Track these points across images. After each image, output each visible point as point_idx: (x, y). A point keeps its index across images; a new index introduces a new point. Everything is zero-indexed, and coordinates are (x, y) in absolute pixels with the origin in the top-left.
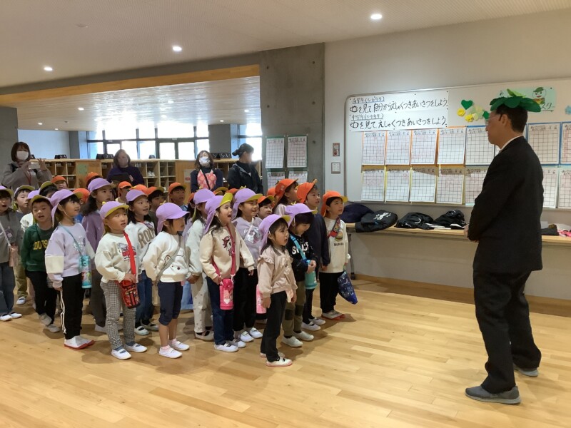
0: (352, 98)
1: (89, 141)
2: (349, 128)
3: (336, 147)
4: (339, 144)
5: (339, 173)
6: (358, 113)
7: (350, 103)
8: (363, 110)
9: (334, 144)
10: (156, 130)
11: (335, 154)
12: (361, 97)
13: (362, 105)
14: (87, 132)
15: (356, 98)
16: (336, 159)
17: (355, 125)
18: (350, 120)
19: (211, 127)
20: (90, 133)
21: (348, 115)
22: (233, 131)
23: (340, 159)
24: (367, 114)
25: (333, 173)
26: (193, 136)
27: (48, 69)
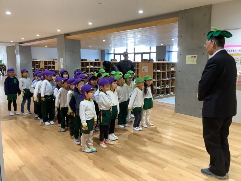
1: (108, 54)
10: (134, 49)
14: (108, 50)
19: (157, 48)
20: (109, 51)
22: (167, 49)
26: (149, 52)
27: (90, 24)
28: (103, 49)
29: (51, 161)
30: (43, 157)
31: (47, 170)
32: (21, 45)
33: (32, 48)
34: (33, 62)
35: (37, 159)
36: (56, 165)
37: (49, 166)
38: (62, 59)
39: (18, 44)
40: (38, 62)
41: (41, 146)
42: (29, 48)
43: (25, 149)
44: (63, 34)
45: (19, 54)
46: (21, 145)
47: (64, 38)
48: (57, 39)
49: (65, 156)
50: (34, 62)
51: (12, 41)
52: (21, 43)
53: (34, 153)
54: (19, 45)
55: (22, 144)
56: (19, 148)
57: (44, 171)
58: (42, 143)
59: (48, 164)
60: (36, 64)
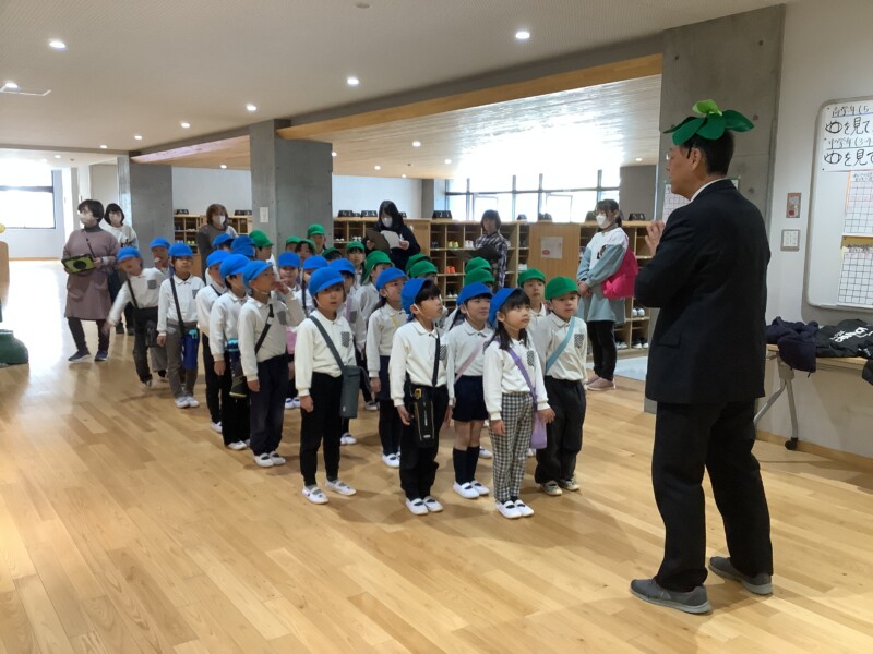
0: (832, 107)
1: (448, 194)
2: (821, 162)
3: (794, 201)
4: (799, 195)
5: (796, 249)
6: (841, 135)
7: (828, 116)
8: (851, 128)
9: (791, 195)
11: (791, 213)
12: (849, 105)
13: (850, 120)
14: (447, 182)
15: (839, 106)
16: (793, 223)
17: (835, 158)
18: (824, 148)
19: (624, 171)
20: (450, 183)
21: (821, 139)
23: (799, 223)
24: (860, 136)
25: (784, 249)
27: (353, 81)
28: (427, 175)
29: (133, 568)
30: (107, 553)
31: (105, 598)
32: (137, 158)
33: (176, 172)
34: (176, 219)
35: (84, 556)
36: (143, 583)
37: (116, 585)
38: (267, 209)
39: (126, 157)
40: (194, 219)
41: (116, 513)
42: (164, 169)
43: (58, 520)
44: (268, 121)
45: (128, 190)
46: (50, 505)
47: (273, 133)
48: (252, 140)
49: (187, 551)
50: (181, 219)
51: (104, 147)
52: (138, 153)
53: (83, 536)
54: (131, 162)
55: (53, 503)
56: (41, 516)
57: (93, 600)
58: (124, 500)
59: (116, 576)
60: (187, 228)
